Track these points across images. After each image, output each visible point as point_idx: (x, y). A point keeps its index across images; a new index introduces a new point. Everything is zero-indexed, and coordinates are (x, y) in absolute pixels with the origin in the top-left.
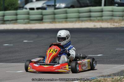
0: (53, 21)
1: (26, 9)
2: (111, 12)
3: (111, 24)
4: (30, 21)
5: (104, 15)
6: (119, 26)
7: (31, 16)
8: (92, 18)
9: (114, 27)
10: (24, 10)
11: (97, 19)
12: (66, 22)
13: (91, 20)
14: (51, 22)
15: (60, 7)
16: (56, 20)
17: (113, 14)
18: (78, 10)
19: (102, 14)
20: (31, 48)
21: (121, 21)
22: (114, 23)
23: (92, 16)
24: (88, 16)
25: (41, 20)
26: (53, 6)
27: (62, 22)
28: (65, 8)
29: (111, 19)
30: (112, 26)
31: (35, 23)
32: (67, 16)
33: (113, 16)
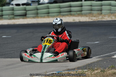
0: (36, 16)
1: (12, 5)
2: (90, 7)
3: (89, 18)
4: (14, 16)
5: (83, 9)
6: (96, 19)
7: (15, 12)
8: (72, 13)
9: (92, 20)
10: (11, 6)
11: (77, 13)
12: (48, 17)
13: (71, 15)
14: (34, 17)
15: (43, 2)
16: (39, 15)
17: (91, 8)
18: (59, 6)
19: (82, 9)
20: (8, 43)
21: (99, 15)
22: (92, 17)
23: (72, 10)
24: (69, 11)
25: (24, 16)
26: (37, 1)
27: (44, 17)
28: (48, 3)
29: (90, 13)
30: (90, 20)
31: (19, 19)
32: (49, 11)
33: (91, 10)
